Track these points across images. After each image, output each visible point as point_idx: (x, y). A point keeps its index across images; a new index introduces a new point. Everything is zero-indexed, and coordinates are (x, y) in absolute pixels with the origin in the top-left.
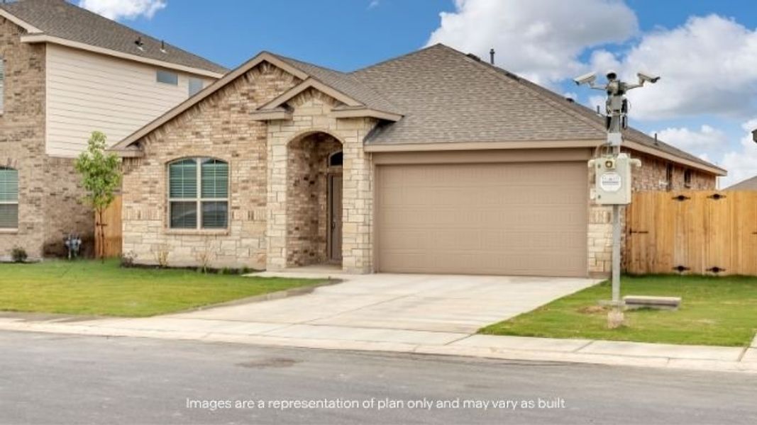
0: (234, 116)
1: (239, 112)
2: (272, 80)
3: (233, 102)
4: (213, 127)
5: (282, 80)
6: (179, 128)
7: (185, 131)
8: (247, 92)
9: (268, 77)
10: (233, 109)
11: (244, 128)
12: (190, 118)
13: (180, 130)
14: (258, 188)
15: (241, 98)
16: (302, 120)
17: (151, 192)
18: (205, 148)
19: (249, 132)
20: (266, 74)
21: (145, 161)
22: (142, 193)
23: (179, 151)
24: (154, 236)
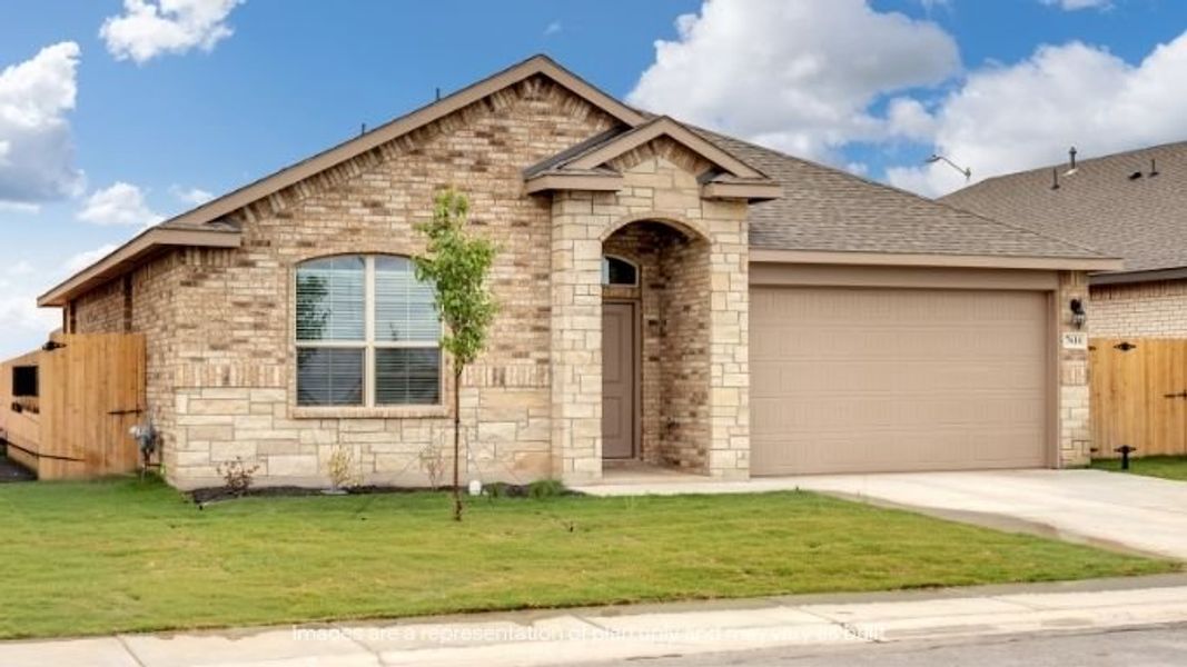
0: (461, 177)
1: (472, 169)
2: (544, 113)
3: (458, 148)
4: (412, 195)
5: (563, 114)
6: (332, 190)
7: (346, 198)
8: (487, 130)
9: (534, 104)
10: (457, 161)
11: (481, 200)
12: (357, 172)
13: (333, 195)
14: (513, 321)
15: (476, 140)
16: (633, 196)
17: (256, 326)
18: (393, 235)
19: (494, 209)
20: (531, 99)
21: (243, 256)
22: (233, 329)
23: (330, 239)
24: (266, 421)
